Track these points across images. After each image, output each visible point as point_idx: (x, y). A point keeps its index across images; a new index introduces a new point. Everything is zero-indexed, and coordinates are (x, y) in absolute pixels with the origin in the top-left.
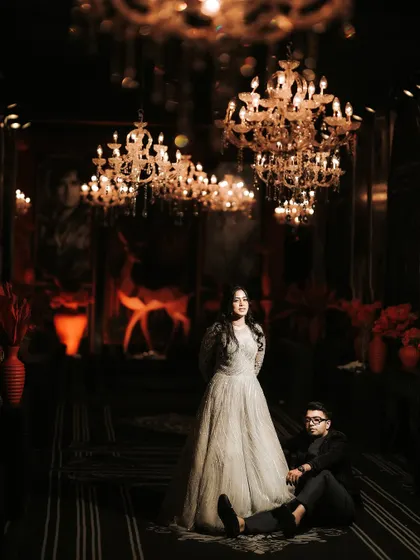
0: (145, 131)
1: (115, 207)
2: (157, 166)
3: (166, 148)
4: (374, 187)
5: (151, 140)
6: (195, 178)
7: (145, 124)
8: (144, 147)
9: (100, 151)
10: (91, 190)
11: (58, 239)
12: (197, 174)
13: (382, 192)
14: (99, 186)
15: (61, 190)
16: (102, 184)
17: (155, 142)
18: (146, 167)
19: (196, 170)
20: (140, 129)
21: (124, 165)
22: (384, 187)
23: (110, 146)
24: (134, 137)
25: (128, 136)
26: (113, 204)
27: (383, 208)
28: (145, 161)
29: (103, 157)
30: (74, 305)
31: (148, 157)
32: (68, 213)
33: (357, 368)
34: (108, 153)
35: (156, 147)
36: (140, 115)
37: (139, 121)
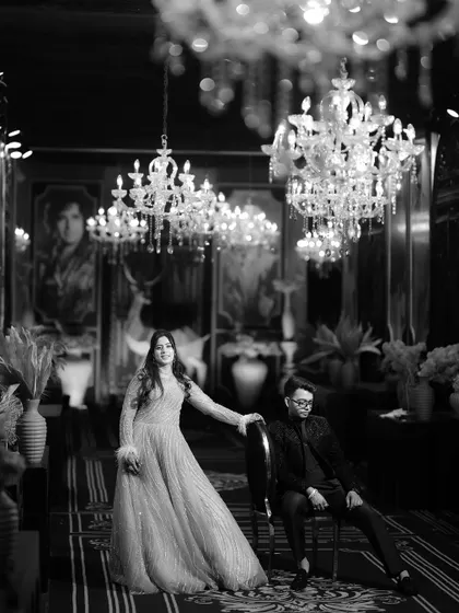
0: (170, 158)
1: (124, 243)
2: (182, 196)
3: (193, 177)
4: (413, 217)
5: (175, 169)
6: (217, 209)
7: (170, 151)
8: (169, 176)
9: (120, 181)
10: (98, 224)
11: (58, 278)
12: (219, 205)
13: (423, 221)
14: (107, 221)
15: (61, 225)
16: (109, 218)
17: (181, 170)
18: (171, 198)
19: (218, 201)
20: (164, 157)
21: (146, 197)
22: (426, 216)
23: (131, 175)
24: (157, 165)
25: (151, 165)
26: (123, 240)
27: (425, 240)
28: (170, 192)
29: (123, 188)
30: (77, 351)
31: (173, 187)
32: (70, 250)
33: (403, 417)
34: (129, 184)
35: (181, 177)
36: (164, 141)
37: (162, 148)
